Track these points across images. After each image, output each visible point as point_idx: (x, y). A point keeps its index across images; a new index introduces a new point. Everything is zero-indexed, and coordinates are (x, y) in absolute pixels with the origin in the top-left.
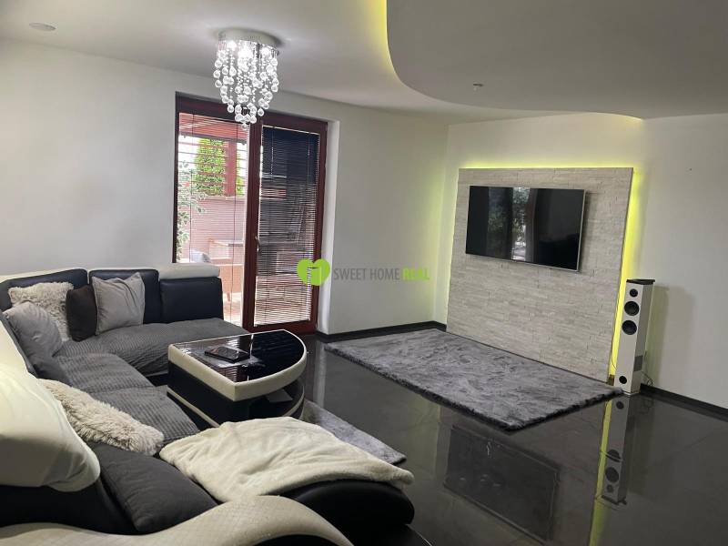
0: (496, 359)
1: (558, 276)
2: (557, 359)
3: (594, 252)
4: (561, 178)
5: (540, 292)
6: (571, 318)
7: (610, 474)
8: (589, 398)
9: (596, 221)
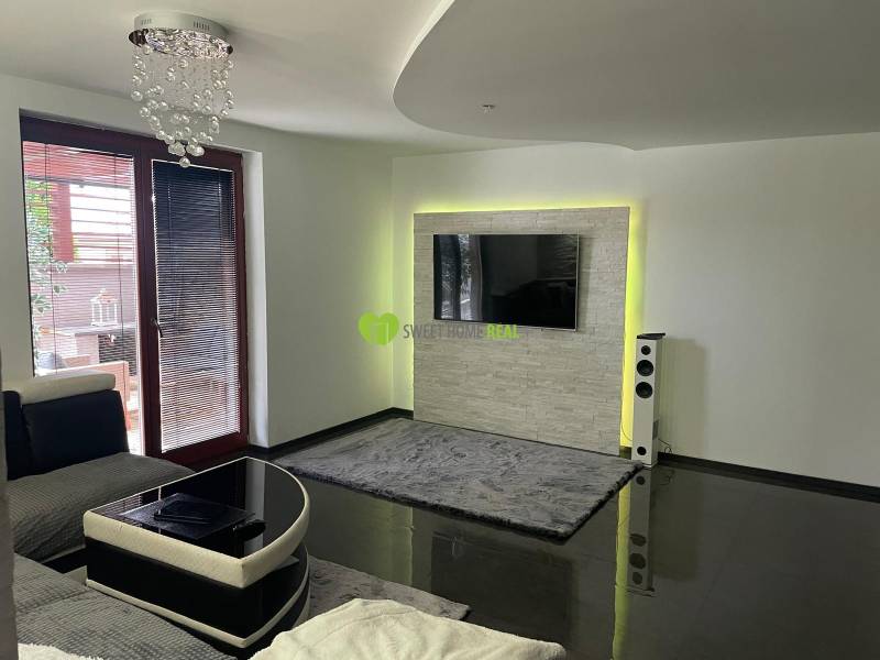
0: (492, 447)
1: (552, 338)
2: (558, 436)
3: (592, 306)
4: (546, 222)
5: (531, 359)
6: (572, 386)
7: (635, 560)
8: (618, 480)
9: (591, 270)
